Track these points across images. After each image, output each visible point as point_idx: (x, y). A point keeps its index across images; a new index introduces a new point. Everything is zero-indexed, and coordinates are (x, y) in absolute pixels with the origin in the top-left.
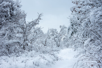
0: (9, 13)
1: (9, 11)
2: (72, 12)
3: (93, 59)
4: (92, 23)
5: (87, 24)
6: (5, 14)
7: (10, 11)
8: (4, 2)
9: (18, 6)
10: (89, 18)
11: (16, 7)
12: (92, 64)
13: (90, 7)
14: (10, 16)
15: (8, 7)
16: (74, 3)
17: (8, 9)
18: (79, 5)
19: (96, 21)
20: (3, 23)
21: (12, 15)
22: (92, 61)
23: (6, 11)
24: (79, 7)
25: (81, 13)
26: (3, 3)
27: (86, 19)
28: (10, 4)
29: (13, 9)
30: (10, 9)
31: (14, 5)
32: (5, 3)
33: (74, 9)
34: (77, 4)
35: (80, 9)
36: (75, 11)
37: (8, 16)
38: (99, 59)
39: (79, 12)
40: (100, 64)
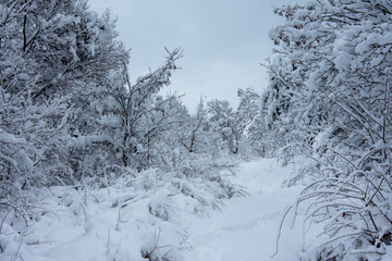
0: (73, 51)
1: (74, 42)
2: (276, 43)
3: (350, 193)
4: (341, 76)
5: (325, 79)
6: (63, 53)
7: (78, 44)
8: (59, 15)
9: (102, 28)
10: (329, 58)
11: (96, 30)
12: (348, 209)
13: (334, 24)
14: (76, 58)
15: (71, 33)
16: (281, 14)
17: (72, 38)
18: (296, 21)
19: (353, 67)
20: (55, 81)
21: (81, 55)
22: (346, 201)
23: (64, 42)
24: (296, 27)
25: (302, 45)
26: (55, 19)
27: (322, 64)
28: (78, 20)
29: (86, 37)
30: (78, 38)
31: (89, 25)
32: (63, 19)
34: (289, 16)
35: (302, 30)
36: (286, 40)
37: (72, 58)
38: (372, 193)
39: (298, 43)
40: (374, 211)
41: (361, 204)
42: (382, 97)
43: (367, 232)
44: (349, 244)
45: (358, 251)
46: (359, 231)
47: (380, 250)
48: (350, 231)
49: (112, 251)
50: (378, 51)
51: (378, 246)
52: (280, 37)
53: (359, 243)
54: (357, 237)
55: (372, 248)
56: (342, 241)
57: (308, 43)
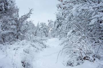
0: (3, 8)
1: (4, 5)
2: (58, 8)
3: (76, 47)
4: (74, 17)
5: (70, 18)
6: (0, 8)
7: (5, 6)
9: (12, 2)
10: (72, 13)
11: (10, 2)
12: (75, 51)
13: (73, 4)
14: (4, 10)
15: (3, 3)
16: (59, 1)
17: (3, 4)
18: (63, 3)
19: (77, 15)
21: (6, 9)
22: (75, 49)
23: (1, 5)
24: (63, 4)
25: (65, 9)
27: (69, 14)
29: (7, 4)
30: (5, 4)
31: (8, 1)
33: (60, 5)
34: (61, 1)
35: (65, 5)
36: (61, 7)
38: (81, 47)
39: (64, 8)
40: (82, 51)
41: (79, 50)
42: (84, 23)
43: (80, 57)
44: (75, 60)
45: (77, 62)
46: (78, 56)
47: (83, 61)
48: (76, 56)
49: (13, 61)
50: (84, 11)
51: (82, 60)
52: (59, 6)
53: (78, 60)
54: (77, 58)
55: (81, 61)
56: (74, 59)
57: (66, 9)
